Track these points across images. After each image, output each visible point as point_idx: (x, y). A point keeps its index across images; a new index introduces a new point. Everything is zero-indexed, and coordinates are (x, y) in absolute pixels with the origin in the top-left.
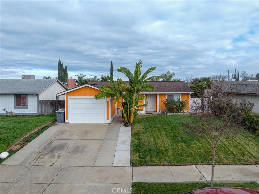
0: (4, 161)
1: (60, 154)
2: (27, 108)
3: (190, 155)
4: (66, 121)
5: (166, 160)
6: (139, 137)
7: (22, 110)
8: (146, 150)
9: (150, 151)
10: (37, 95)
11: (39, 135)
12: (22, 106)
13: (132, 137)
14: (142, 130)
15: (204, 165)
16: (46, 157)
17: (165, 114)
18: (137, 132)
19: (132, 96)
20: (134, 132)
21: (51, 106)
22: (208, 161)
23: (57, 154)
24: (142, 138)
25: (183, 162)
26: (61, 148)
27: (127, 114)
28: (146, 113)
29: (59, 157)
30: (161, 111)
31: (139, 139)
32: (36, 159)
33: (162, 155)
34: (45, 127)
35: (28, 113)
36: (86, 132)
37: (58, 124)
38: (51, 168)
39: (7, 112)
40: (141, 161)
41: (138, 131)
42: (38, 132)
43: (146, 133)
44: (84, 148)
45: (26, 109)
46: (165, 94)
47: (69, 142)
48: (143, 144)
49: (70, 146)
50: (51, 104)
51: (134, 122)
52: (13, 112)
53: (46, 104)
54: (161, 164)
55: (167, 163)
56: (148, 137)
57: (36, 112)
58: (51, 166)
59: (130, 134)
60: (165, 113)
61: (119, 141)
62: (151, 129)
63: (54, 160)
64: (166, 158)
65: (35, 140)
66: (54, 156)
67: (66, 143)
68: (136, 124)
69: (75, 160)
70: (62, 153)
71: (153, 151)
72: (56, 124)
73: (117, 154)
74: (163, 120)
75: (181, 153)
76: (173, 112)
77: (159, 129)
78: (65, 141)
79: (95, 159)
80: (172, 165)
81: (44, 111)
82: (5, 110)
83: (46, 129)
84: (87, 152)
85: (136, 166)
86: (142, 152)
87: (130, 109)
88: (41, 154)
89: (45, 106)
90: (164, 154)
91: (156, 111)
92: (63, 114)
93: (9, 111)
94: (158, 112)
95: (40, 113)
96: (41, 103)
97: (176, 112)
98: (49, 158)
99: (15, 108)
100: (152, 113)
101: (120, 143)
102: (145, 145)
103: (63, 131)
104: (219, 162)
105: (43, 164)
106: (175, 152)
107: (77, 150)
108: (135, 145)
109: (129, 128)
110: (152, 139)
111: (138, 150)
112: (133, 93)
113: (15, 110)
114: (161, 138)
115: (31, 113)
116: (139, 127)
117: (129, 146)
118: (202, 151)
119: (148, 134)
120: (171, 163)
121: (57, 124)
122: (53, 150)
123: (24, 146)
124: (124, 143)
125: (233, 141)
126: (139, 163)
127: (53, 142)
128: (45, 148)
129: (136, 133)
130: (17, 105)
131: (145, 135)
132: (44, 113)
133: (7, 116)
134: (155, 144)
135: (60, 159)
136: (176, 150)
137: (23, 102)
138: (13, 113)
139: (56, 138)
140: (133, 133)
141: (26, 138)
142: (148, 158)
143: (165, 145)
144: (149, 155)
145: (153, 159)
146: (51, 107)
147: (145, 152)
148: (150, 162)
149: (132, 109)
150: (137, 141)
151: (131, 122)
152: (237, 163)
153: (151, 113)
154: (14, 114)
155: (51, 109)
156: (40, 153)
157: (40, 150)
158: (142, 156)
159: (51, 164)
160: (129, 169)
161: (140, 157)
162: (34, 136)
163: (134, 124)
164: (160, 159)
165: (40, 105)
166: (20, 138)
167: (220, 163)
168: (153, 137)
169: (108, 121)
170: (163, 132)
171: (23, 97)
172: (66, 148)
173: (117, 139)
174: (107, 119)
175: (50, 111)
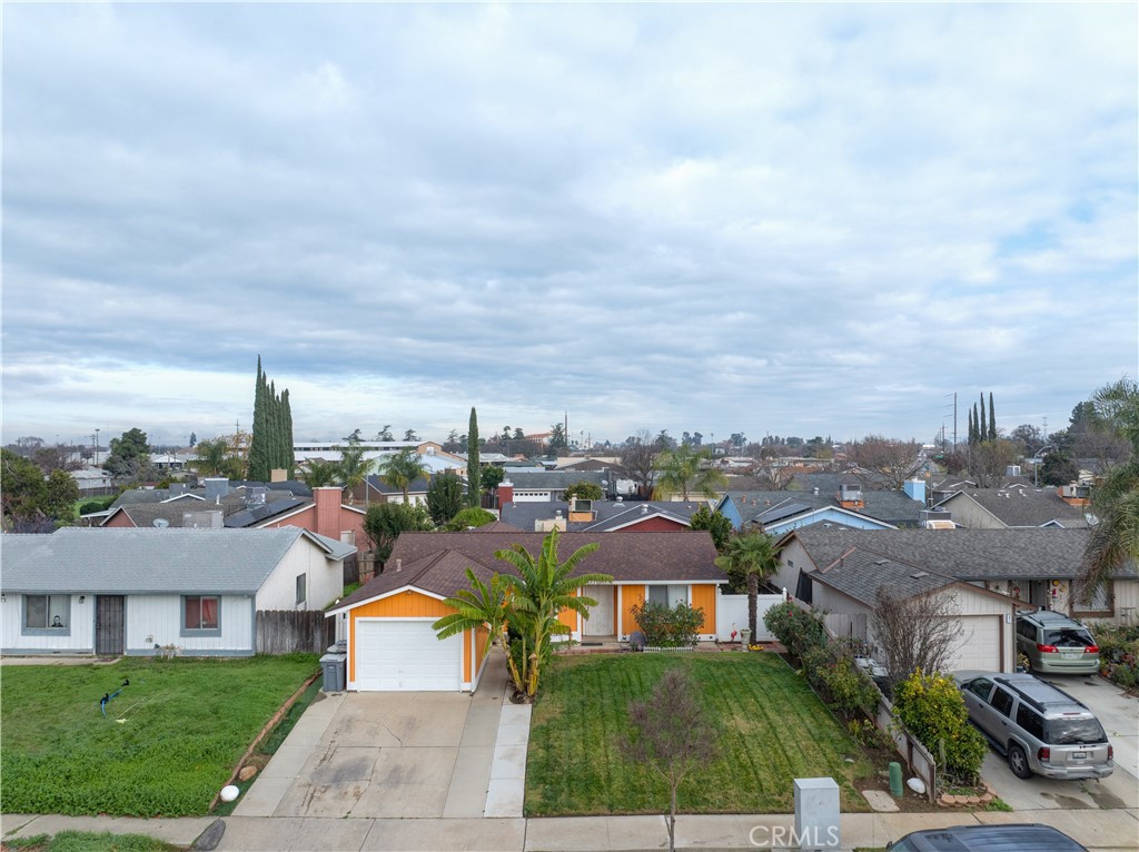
0: (234, 807)
1: (358, 787)
2: (219, 634)
3: (659, 791)
4: (350, 686)
5: (603, 803)
6: (548, 739)
7: (205, 639)
8: (561, 777)
9: (570, 779)
10: (251, 596)
11: (289, 732)
12: (204, 626)
13: (531, 740)
14: (558, 716)
15: (687, 813)
16: (329, 796)
17: (637, 650)
18: (545, 724)
19: (532, 622)
20: (537, 724)
21: (293, 628)
22: (697, 804)
23: (351, 789)
24: (556, 744)
25: (639, 808)
26: (356, 771)
27: (520, 667)
28: (583, 644)
29: (358, 796)
30: (628, 637)
31: (547, 748)
32: (306, 803)
33: (595, 790)
34: (295, 705)
35: (222, 648)
36: (411, 724)
37: (329, 694)
38: (347, 823)
39: (157, 646)
40: (546, 806)
41: (548, 721)
42: (282, 724)
43: (568, 727)
44: (412, 771)
45: (217, 639)
46: (644, 586)
47: (372, 754)
48: (556, 761)
49: (379, 766)
50: (292, 622)
51: (539, 687)
52: (176, 645)
53: (276, 623)
54: (589, 812)
55: (604, 809)
56: (571, 740)
57: (248, 646)
58: (346, 817)
59: (526, 729)
60: (640, 647)
61: (499, 751)
62: (583, 715)
63: (350, 803)
64: (605, 797)
65: (282, 748)
66: (346, 793)
67: (364, 759)
68: (547, 696)
69: (397, 805)
70: (364, 785)
71: (578, 779)
72: (321, 694)
73: (493, 786)
74: (625, 678)
75: (642, 786)
76: (662, 645)
77: (603, 715)
78: (362, 753)
79: (443, 801)
80: (615, 815)
81: (272, 644)
82: (150, 640)
83: (299, 714)
84: (421, 783)
85: (536, 817)
86: (551, 784)
87: (528, 656)
88: (312, 788)
89: (276, 629)
90: (600, 788)
91: (616, 635)
92: (342, 666)
93: (162, 644)
94: (620, 638)
95: (260, 650)
96: (264, 619)
97: (671, 644)
98: (335, 798)
99: (183, 634)
100: (601, 644)
101: (501, 759)
102: (560, 765)
103: (349, 721)
104: (721, 808)
105: (325, 814)
106: (629, 782)
107: (396, 777)
108: (536, 763)
109: (525, 710)
110: (580, 747)
111: (542, 777)
112: (536, 615)
113: (183, 639)
114: (602, 743)
115: (232, 651)
116: (554, 706)
117: (522, 765)
118: (691, 780)
119: (573, 731)
120: (612, 810)
121: (325, 697)
122: (339, 777)
123: (263, 766)
124: (509, 757)
125: (776, 753)
126: (542, 809)
127: (330, 753)
128: (319, 773)
129: (542, 728)
130: (187, 627)
131: (563, 735)
132: (272, 649)
133: (157, 659)
134: (586, 759)
135: (362, 803)
136: (632, 778)
137: (206, 617)
138: (177, 651)
139: (336, 744)
140: (535, 725)
141: (259, 743)
142: (563, 797)
143: (608, 763)
144: (566, 789)
145: (575, 800)
146: (292, 633)
147: (559, 783)
148: (567, 809)
149: (533, 656)
150: (541, 753)
151: (532, 690)
152: (761, 810)
153: (599, 641)
154: (179, 654)
155: (293, 637)
156: (310, 785)
157: (306, 779)
158: (550, 793)
159: (345, 815)
160: (520, 823)
161: (545, 796)
162: (276, 736)
163: (541, 696)
164: (591, 799)
165: (260, 625)
166: (248, 745)
167: (721, 810)
168: (584, 742)
169: (467, 687)
170: (612, 726)
171: (205, 602)
172: (369, 771)
173: (492, 746)
174: (466, 681)
175: (289, 643)
